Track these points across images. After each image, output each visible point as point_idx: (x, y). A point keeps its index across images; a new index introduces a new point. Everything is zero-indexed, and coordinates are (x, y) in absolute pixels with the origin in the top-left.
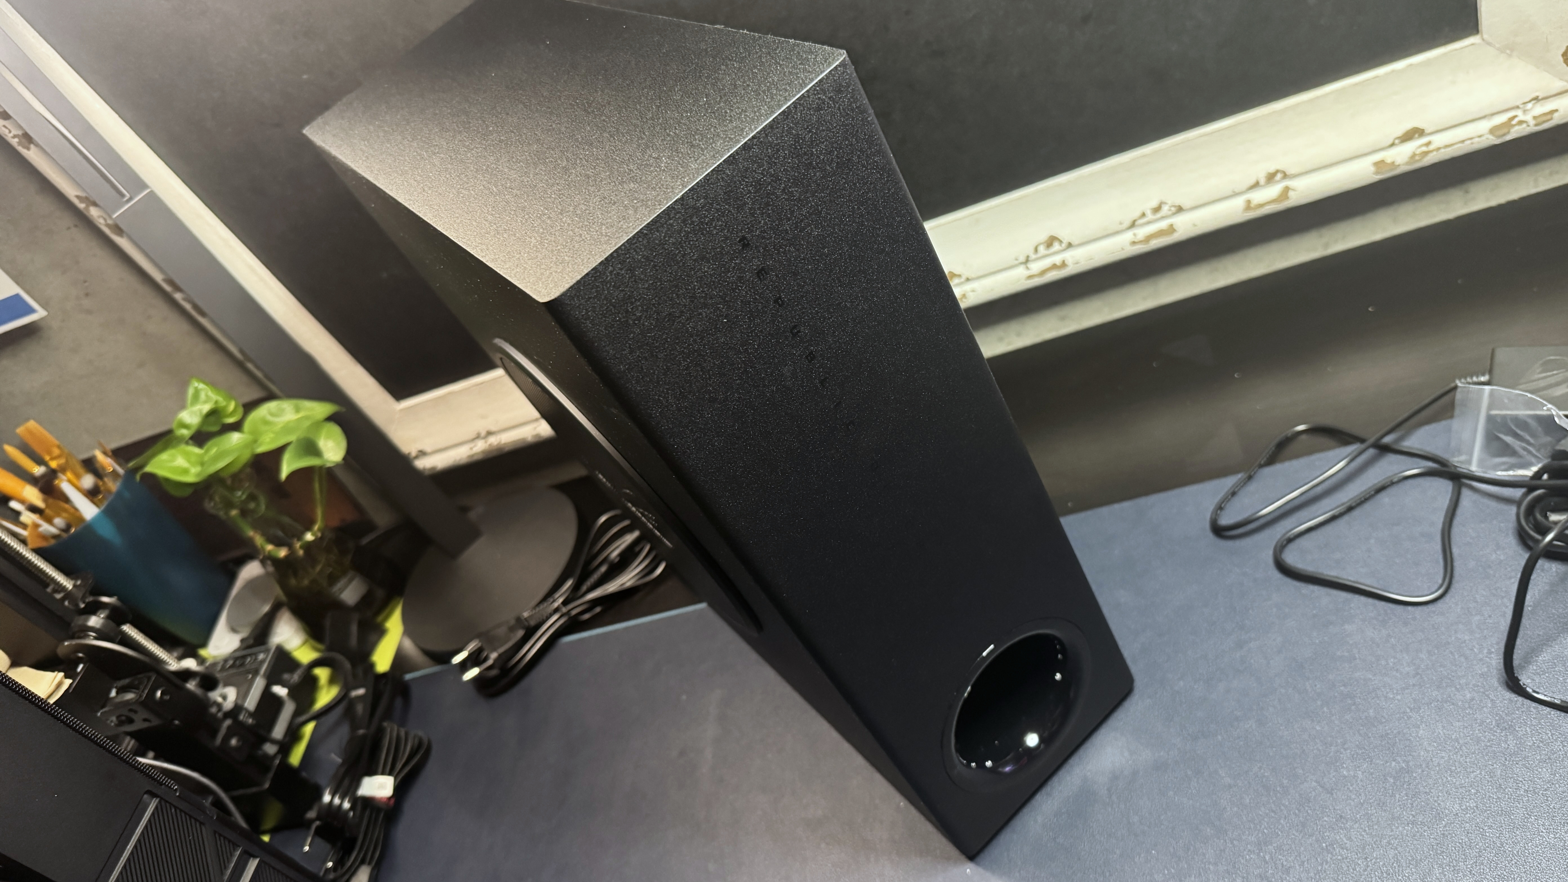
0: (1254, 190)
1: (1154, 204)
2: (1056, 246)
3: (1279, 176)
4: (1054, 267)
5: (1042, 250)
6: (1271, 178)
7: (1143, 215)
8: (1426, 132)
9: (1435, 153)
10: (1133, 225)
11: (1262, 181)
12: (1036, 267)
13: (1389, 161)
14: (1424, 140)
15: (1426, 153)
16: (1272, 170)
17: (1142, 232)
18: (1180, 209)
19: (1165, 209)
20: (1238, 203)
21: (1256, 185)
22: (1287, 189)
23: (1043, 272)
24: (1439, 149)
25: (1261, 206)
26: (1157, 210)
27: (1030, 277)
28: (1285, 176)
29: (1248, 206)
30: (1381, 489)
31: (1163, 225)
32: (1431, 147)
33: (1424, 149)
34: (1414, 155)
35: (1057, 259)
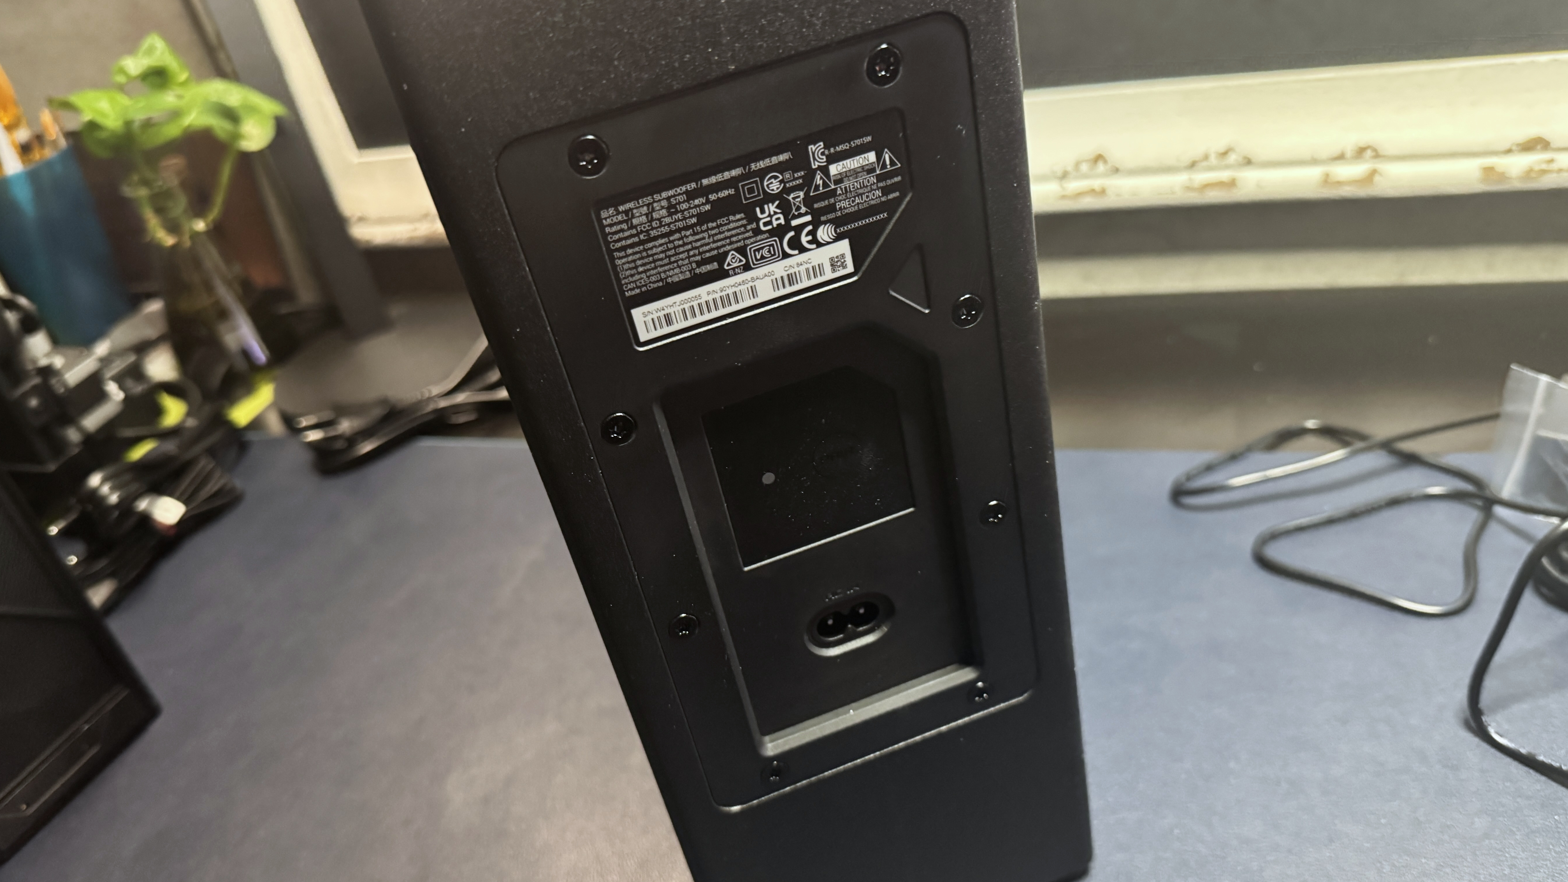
0: (1338, 162)
1: (1221, 147)
2: (1101, 167)
3: (1369, 153)
4: (1092, 192)
5: (1084, 167)
6: (1360, 152)
7: (1206, 157)
8: (1552, 145)
9: (1554, 175)
10: (1193, 165)
11: (1349, 154)
12: (1074, 186)
13: (1499, 169)
14: (1547, 156)
15: (1544, 172)
16: (1362, 144)
17: (1201, 177)
18: (1248, 162)
19: (1232, 158)
20: (1314, 173)
21: (1340, 157)
22: (1374, 172)
23: (1080, 195)
24: (1560, 171)
25: (1339, 183)
26: (1225, 154)
27: (1064, 197)
28: (1377, 155)
29: (1326, 180)
30: (1395, 502)
31: (1224, 175)
32: (1555, 166)
33: (1544, 166)
34: (1530, 171)
35: (1096, 184)
